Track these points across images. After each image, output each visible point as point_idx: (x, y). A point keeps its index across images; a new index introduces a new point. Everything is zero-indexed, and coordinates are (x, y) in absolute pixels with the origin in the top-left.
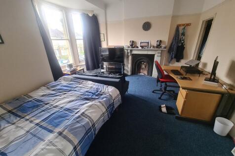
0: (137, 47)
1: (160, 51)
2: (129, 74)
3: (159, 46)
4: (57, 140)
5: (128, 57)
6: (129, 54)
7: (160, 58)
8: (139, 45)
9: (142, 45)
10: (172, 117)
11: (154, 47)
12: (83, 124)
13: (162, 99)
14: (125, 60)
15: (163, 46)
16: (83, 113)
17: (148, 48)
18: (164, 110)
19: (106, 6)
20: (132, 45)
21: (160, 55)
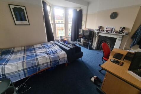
0: (104, 31)
1: (121, 36)
2: (94, 49)
3: (121, 32)
4: (20, 63)
5: (96, 37)
6: (97, 35)
7: (121, 41)
8: (105, 30)
9: (108, 29)
10: (95, 87)
11: (117, 32)
12: (33, 62)
13: (101, 73)
14: (94, 39)
15: (125, 32)
16: (37, 58)
17: (111, 32)
18: (93, 79)
19: (88, 4)
20: (99, 29)
21: (121, 39)
